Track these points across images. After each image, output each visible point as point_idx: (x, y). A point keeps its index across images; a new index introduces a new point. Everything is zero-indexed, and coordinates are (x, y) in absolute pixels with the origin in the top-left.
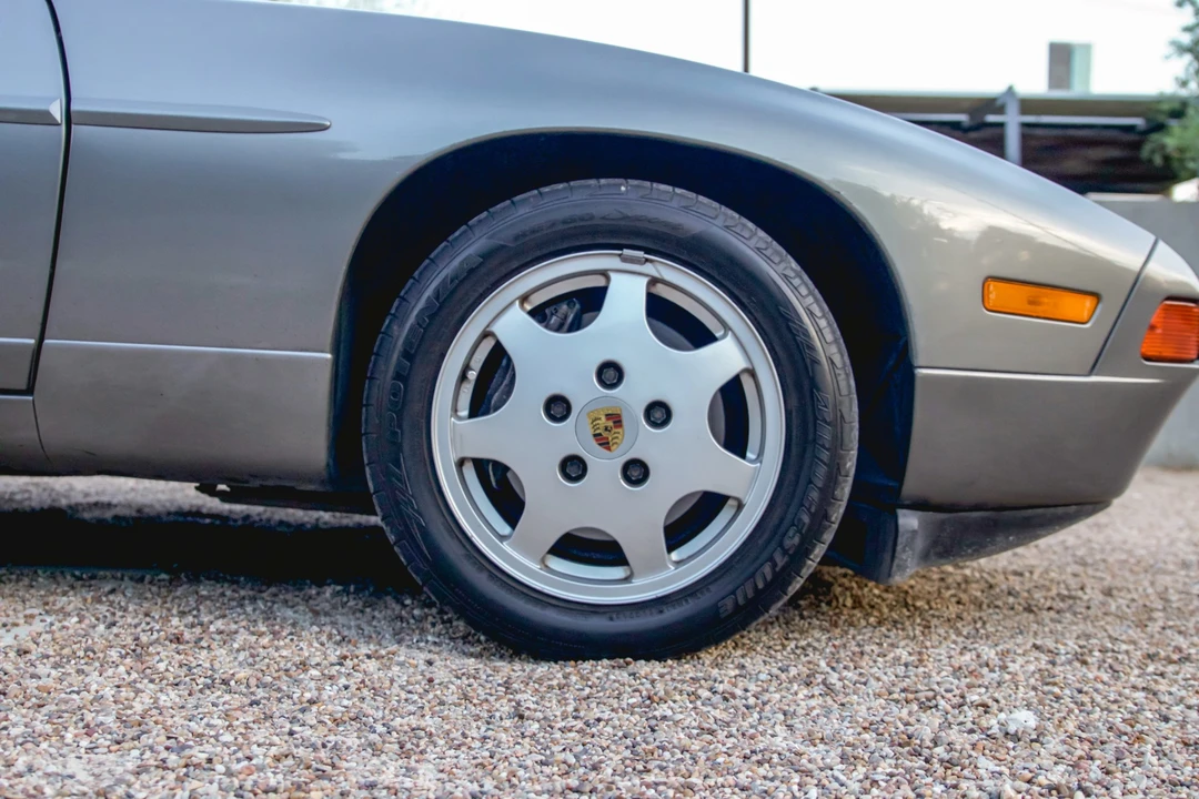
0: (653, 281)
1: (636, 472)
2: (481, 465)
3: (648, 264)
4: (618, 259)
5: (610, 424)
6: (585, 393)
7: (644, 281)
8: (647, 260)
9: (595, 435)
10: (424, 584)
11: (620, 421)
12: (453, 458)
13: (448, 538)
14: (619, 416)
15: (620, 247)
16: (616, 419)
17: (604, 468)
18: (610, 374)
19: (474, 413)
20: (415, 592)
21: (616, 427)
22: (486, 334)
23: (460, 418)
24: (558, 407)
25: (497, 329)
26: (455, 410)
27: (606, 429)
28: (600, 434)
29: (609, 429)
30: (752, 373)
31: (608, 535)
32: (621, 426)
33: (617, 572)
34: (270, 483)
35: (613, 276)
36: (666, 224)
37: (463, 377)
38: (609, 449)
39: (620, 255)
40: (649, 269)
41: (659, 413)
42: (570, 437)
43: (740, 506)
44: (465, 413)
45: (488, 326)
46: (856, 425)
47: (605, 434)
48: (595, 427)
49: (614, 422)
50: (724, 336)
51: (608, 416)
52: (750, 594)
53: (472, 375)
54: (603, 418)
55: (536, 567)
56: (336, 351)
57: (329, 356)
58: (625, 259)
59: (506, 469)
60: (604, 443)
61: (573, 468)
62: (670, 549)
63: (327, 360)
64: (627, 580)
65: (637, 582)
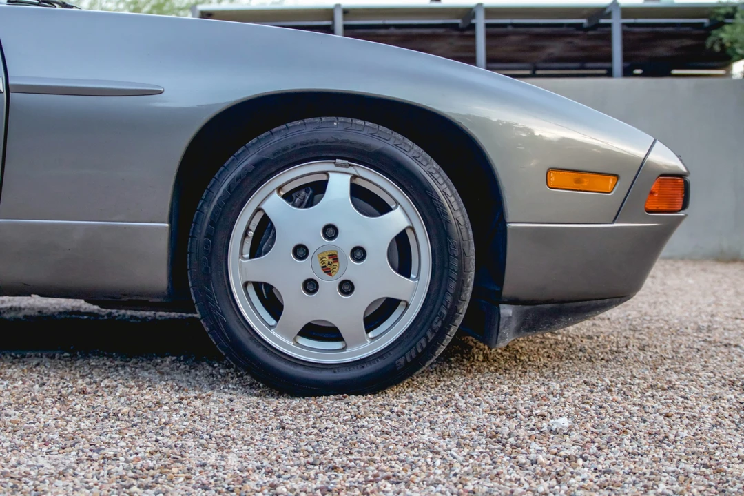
0: (354, 177)
1: (347, 287)
2: (258, 286)
3: (351, 168)
4: (333, 165)
5: (331, 260)
6: (316, 242)
7: (349, 177)
8: (350, 165)
9: (322, 267)
10: (226, 355)
11: (337, 259)
12: (241, 282)
13: (240, 328)
14: (336, 256)
15: (334, 158)
16: (335, 258)
17: (329, 285)
18: (330, 231)
19: (252, 256)
20: (220, 359)
21: (334, 262)
22: (258, 210)
23: (244, 259)
24: (301, 252)
25: (264, 206)
26: (241, 254)
27: (329, 263)
28: (325, 266)
29: (330, 263)
30: (412, 228)
31: (331, 323)
32: (337, 261)
33: (338, 345)
34: (134, 298)
35: (330, 174)
36: (361, 144)
37: (246, 235)
38: (331, 275)
39: (334, 163)
40: (351, 170)
41: (359, 253)
42: (308, 268)
43: (407, 305)
44: (247, 255)
45: (259, 205)
46: (474, 257)
47: (328, 266)
48: (322, 262)
49: (333, 259)
50: (396, 208)
51: (330, 256)
52: (414, 355)
53: (251, 234)
54: (327, 257)
55: (290, 343)
56: (170, 222)
57: (167, 225)
58: (337, 165)
59: (273, 287)
60: (328, 272)
61: (311, 286)
62: (368, 332)
63: (166, 227)
64: (343, 349)
65: (349, 350)
